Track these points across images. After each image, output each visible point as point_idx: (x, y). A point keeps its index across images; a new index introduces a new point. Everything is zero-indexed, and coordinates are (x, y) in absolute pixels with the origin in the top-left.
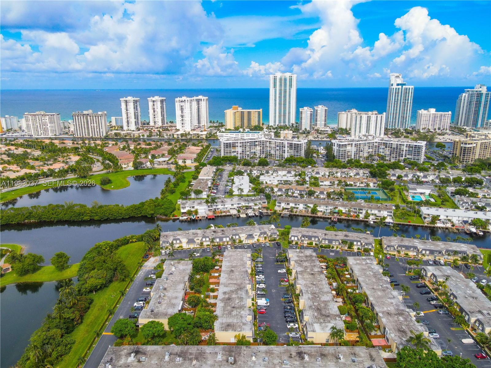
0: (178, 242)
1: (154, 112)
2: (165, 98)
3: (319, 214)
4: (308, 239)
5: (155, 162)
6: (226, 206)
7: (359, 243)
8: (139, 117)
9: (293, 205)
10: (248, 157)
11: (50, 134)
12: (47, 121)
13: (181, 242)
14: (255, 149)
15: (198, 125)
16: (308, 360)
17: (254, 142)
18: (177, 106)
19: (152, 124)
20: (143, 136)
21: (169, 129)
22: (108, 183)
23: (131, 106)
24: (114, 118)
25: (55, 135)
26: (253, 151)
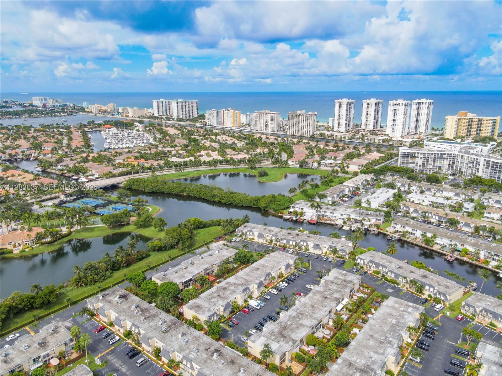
0: (251, 233)
1: (367, 114)
2: (382, 101)
3: (436, 248)
4: (376, 267)
5: (321, 163)
6: (335, 215)
7: (432, 289)
8: (352, 120)
9: (410, 230)
10: (430, 171)
11: (270, 130)
12: (269, 118)
13: (253, 234)
14: (441, 163)
15: (414, 131)
16: (215, 358)
17: (441, 154)
18: (390, 109)
19: (363, 127)
20: (345, 138)
21: (379, 133)
22: (264, 176)
23: (344, 107)
24: (332, 119)
25: (273, 131)
26: (438, 165)
